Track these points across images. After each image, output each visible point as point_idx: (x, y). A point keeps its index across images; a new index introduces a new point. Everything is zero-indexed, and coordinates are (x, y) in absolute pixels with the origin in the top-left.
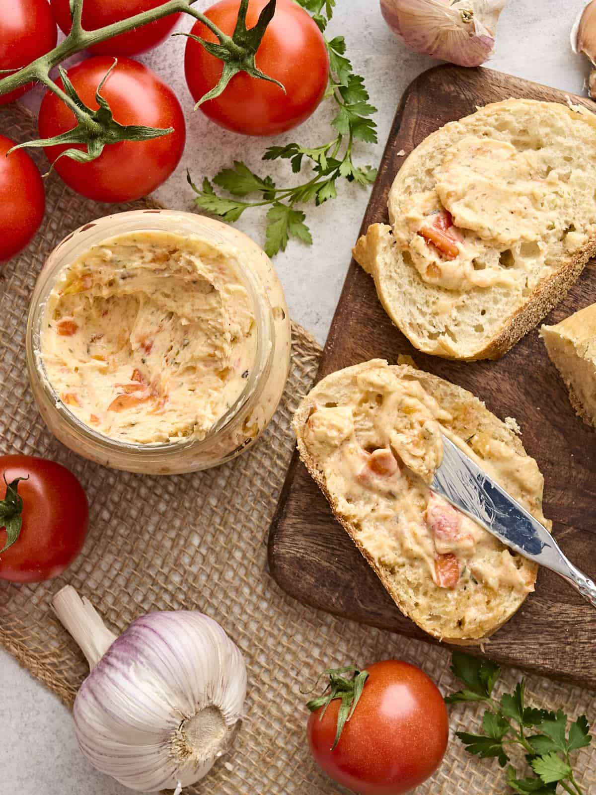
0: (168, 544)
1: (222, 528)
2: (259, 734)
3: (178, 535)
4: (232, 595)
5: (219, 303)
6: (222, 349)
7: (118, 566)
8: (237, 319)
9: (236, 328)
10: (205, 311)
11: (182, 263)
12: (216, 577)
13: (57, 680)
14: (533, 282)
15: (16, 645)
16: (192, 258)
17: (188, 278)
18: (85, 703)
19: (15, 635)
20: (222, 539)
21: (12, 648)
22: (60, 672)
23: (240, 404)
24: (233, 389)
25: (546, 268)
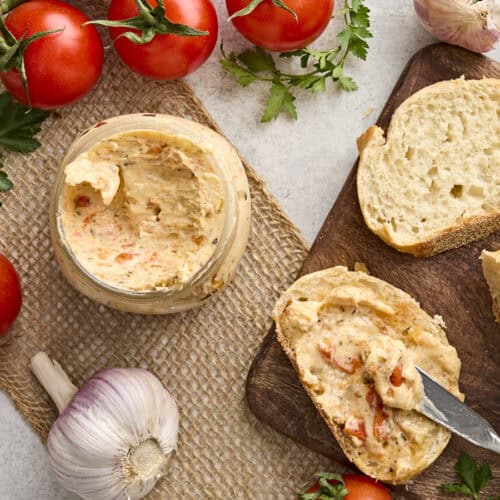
0: (143, 339)
1: (186, 335)
2: (184, 494)
3: (152, 335)
4: (184, 387)
5: (197, 186)
6: (198, 222)
7: (104, 348)
8: (210, 200)
9: (210, 206)
10: (186, 192)
11: (170, 156)
12: (174, 372)
13: (41, 424)
14: (468, 215)
15: (16, 393)
16: (179, 152)
17: (174, 166)
19: (17, 385)
20: (184, 344)
21: (12, 394)
22: (44, 419)
23: (210, 264)
24: (205, 253)
25: (481, 210)
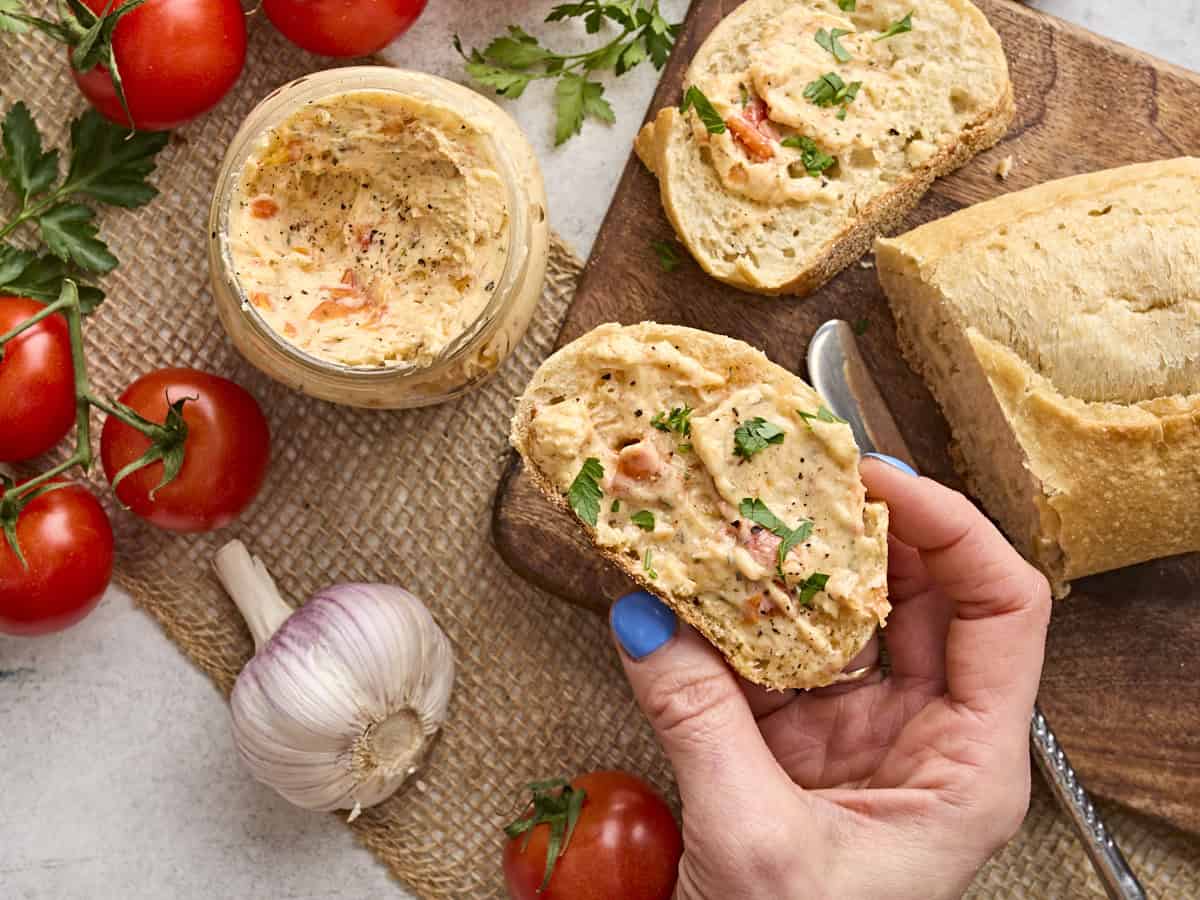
0: (367, 497)
1: (436, 483)
2: (462, 748)
3: (381, 488)
4: (443, 569)
5: (464, 191)
6: (462, 252)
7: (301, 520)
8: (485, 215)
9: (483, 225)
10: (444, 201)
11: (419, 137)
12: (424, 547)
13: (213, 658)
14: (863, 200)
15: (164, 610)
16: (434, 131)
17: (425, 156)
18: (246, 693)
19: (164, 598)
21: (160, 613)
22: (217, 649)
23: (480, 324)
24: (472, 305)
25: (880, 183)
